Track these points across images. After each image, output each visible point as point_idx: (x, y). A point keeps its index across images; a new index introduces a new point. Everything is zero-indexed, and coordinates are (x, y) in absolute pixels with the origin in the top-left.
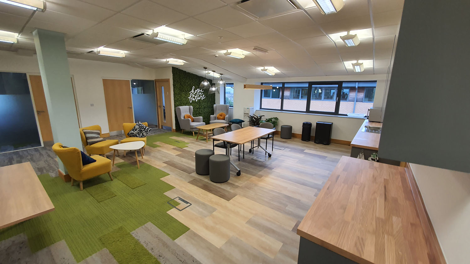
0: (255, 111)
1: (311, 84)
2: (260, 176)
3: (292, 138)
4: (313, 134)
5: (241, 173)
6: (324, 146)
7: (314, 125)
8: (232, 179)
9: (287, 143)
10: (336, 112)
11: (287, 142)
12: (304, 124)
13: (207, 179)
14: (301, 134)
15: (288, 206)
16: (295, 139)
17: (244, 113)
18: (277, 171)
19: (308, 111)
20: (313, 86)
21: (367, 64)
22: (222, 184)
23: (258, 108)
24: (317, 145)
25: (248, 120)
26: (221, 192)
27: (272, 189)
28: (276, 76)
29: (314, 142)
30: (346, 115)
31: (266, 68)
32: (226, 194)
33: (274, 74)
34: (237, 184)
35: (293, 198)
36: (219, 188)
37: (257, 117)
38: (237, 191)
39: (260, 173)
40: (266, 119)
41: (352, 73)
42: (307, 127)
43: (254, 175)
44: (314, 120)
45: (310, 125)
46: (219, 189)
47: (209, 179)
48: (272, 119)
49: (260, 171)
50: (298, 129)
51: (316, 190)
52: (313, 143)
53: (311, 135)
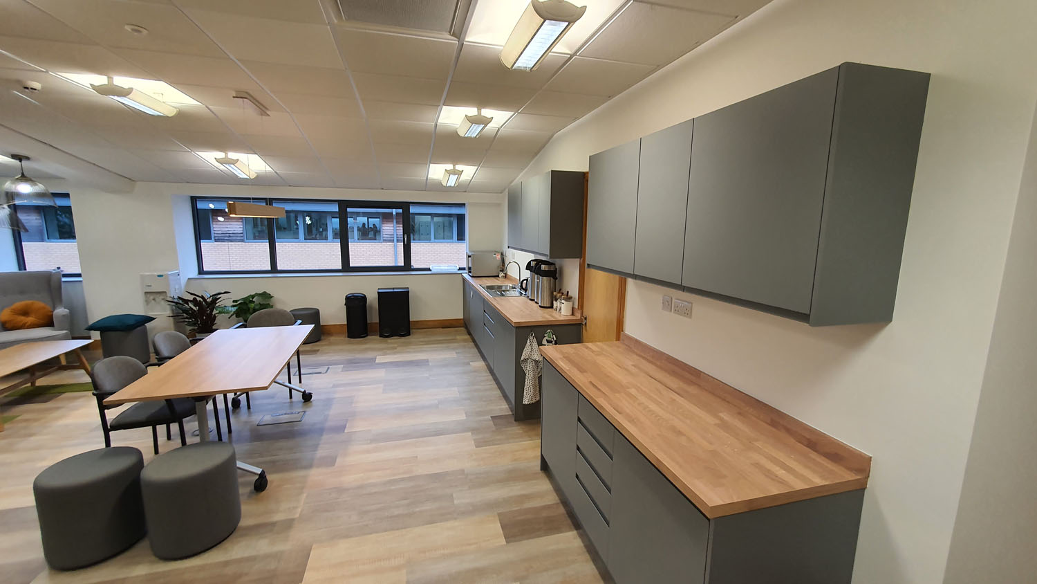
0: (183, 281)
1: (344, 205)
2: (330, 461)
3: (322, 337)
4: (374, 317)
5: (269, 477)
6: (403, 339)
7: (372, 298)
8: (250, 512)
9: (318, 353)
10: (407, 266)
11: (318, 351)
12: (348, 298)
13: (138, 563)
14: (346, 323)
15: (454, 496)
16: (332, 339)
17: (146, 293)
18: (358, 427)
19: (346, 267)
20: (349, 210)
21: (468, 172)
22: (226, 544)
23: (194, 273)
24: (390, 340)
25: (169, 312)
26: (246, 574)
27: (388, 479)
28: (259, 181)
29: (380, 337)
30: (429, 270)
31: (233, 155)
32: (273, 566)
33: (253, 176)
34: (277, 517)
35: (447, 474)
36: (226, 564)
37: (202, 297)
38: (297, 537)
39: (320, 453)
40: (234, 301)
41: (438, 187)
42: (355, 304)
43: (309, 466)
44: (370, 288)
45: (363, 299)
46: (229, 571)
47: (153, 558)
48: (253, 296)
49: (316, 447)
50: (334, 313)
51: (470, 434)
52: (378, 337)
53: (368, 322)
